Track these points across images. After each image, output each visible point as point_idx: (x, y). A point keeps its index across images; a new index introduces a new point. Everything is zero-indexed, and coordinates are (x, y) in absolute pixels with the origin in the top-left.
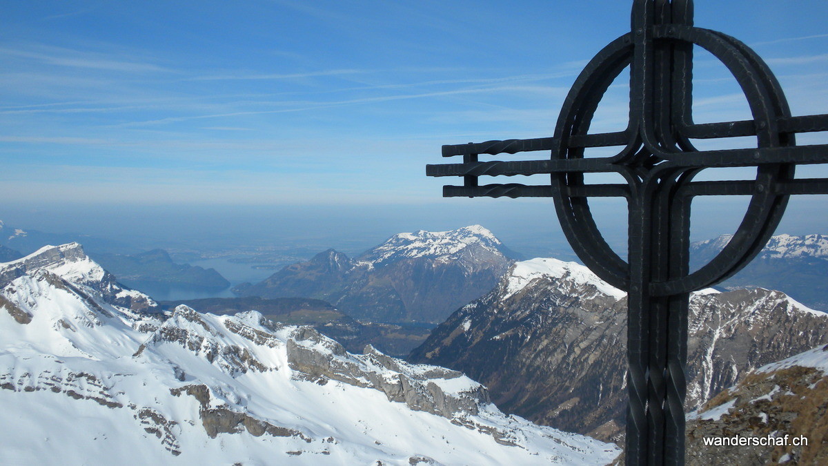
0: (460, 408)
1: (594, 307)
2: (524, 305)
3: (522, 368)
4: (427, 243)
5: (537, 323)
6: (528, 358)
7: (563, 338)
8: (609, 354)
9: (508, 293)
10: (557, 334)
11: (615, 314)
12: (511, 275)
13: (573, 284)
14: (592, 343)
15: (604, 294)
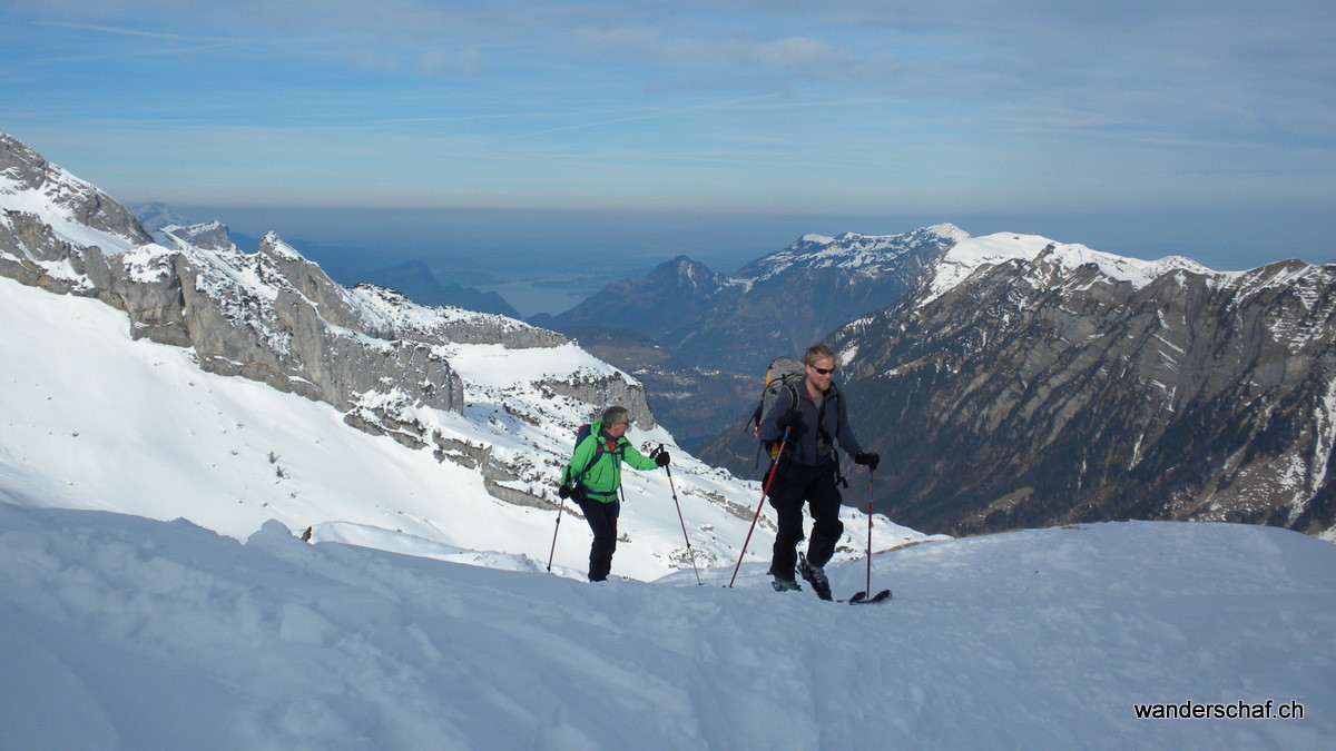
0: (386, 380)
1: (1087, 304)
2: (959, 314)
3: (930, 430)
4: (850, 249)
5: (976, 346)
6: (945, 410)
7: (1018, 370)
8: (1109, 397)
9: (931, 294)
10: (1007, 361)
11: (1131, 314)
12: (942, 261)
13: (1057, 268)
14: (1076, 378)
15: (1112, 279)
